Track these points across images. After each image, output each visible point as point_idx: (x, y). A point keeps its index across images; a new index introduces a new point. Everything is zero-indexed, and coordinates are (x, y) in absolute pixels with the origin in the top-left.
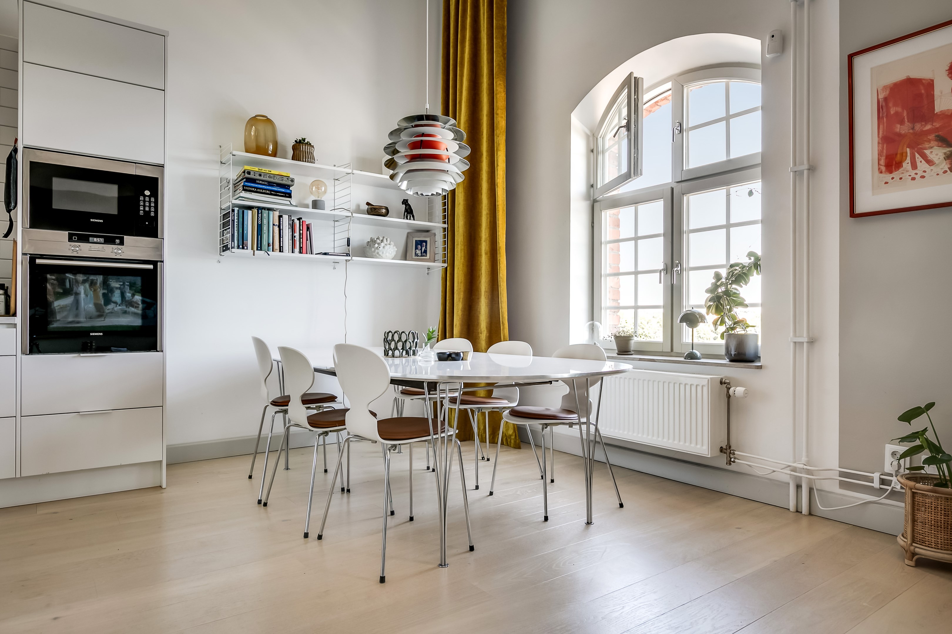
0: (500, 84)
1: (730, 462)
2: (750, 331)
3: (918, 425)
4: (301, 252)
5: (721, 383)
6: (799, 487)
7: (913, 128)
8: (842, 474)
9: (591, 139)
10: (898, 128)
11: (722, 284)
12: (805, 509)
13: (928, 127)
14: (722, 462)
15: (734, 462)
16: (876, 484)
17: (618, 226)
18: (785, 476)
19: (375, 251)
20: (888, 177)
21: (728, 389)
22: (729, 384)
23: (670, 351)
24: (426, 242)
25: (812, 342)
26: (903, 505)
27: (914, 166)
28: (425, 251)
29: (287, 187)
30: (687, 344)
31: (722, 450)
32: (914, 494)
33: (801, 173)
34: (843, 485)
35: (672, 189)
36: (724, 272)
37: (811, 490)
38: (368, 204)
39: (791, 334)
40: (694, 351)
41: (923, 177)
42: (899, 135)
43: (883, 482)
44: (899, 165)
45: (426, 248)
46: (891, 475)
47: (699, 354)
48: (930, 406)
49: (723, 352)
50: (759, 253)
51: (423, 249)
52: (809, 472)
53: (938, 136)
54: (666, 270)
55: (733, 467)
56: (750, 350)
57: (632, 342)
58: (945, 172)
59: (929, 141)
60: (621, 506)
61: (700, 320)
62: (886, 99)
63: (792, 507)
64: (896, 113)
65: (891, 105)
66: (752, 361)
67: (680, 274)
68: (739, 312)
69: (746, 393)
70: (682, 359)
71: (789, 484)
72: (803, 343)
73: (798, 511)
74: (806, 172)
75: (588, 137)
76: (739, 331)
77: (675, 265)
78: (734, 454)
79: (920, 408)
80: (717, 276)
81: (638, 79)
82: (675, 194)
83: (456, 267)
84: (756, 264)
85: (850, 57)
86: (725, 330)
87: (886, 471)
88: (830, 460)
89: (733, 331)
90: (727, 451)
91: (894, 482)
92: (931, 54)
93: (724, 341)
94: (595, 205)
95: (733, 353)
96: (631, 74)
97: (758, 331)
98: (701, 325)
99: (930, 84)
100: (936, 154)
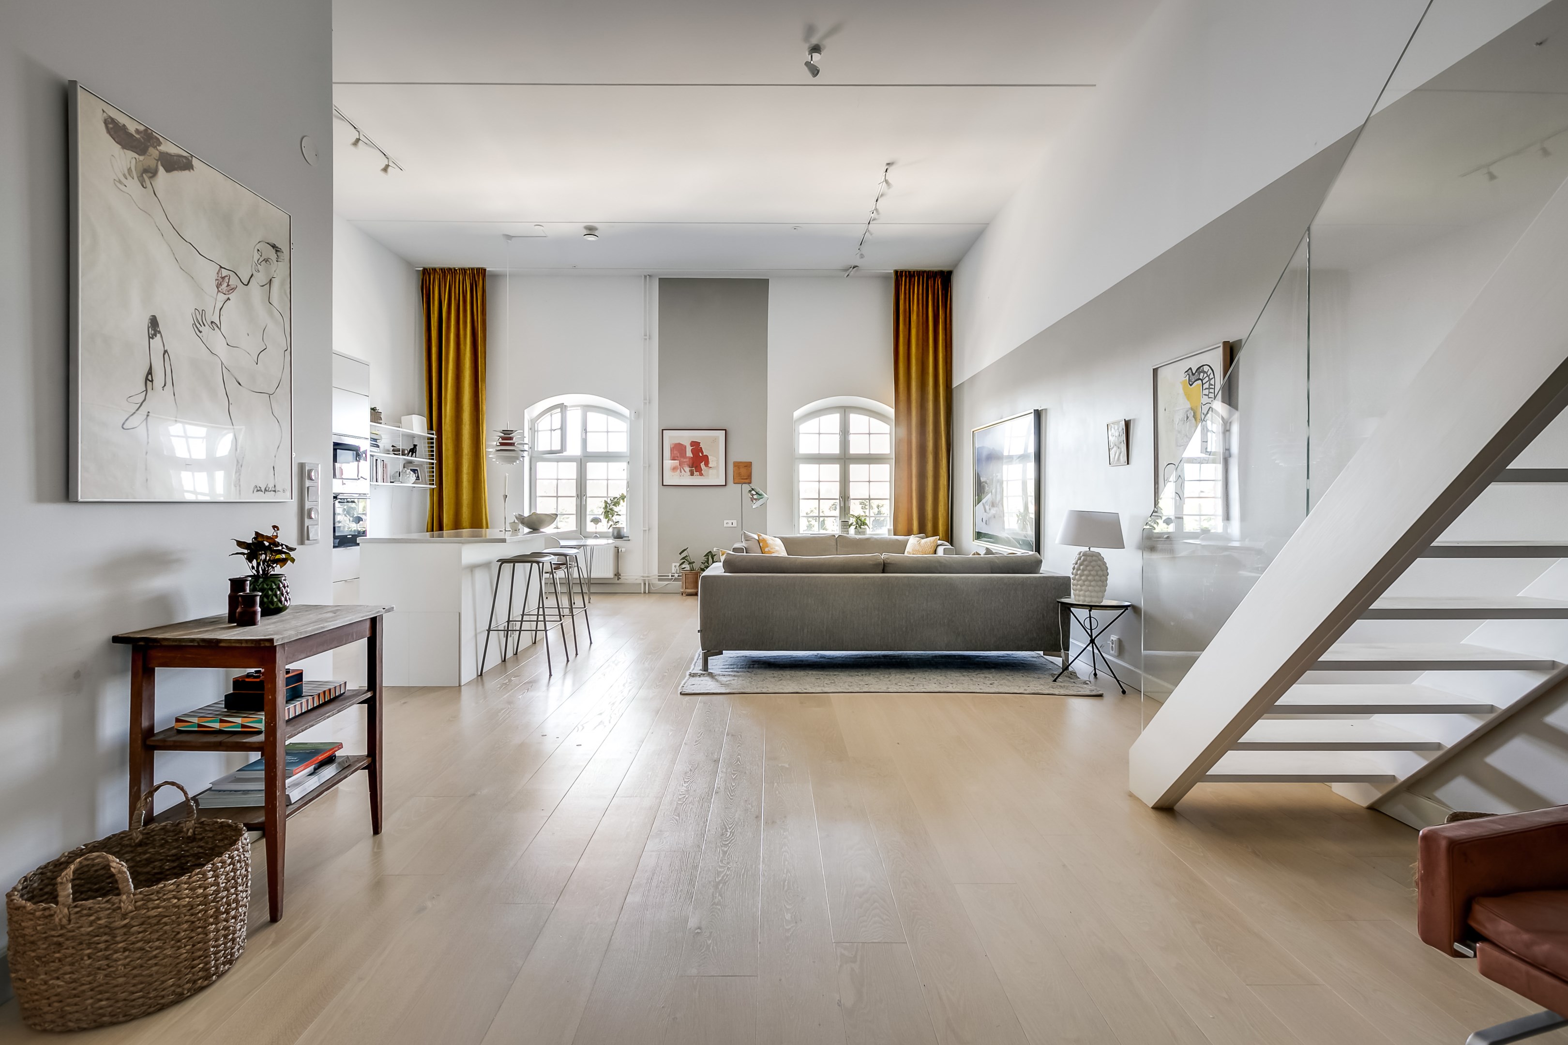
1: (618, 580)
3: (684, 555)
4: (383, 482)
5: (614, 547)
6: (645, 584)
8: (659, 576)
9: (534, 422)
11: (608, 506)
12: (647, 592)
13: (685, 460)
14: (614, 579)
15: (620, 578)
16: (670, 577)
18: (640, 580)
19: (407, 478)
20: (673, 474)
21: (618, 550)
22: (617, 547)
23: (580, 535)
24: (417, 470)
25: (649, 530)
26: (679, 581)
27: (681, 472)
28: (418, 477)
29: (375, 440)
30: (591, 532)
31: (615, 575)
33: (646, 467)
34: (659, 580)
35: (581, 459)
36: (609, 500)
37: (649, 584)
38: (393, 446)
39: (642, 526)
40: (596, 535)
43: (672, 576)
47: (598, 536)
48: (687, 548)
49: (611, 535)
50: (625, 493)
51: (417, 474)
52: (648, 577)
54: (577, 497)
55: (620, 581)
56: (622, 534)
58: (690, 475)
61: (599, 521)
62: (673, 448)
63: (642, 592)
65: (674, 450)
66: (622, 538)
67: (586, 500)
68: (616, 518)
69: (626, 550)
71: (641, 584)
72: (644, 531)
73: (645, 593)
75: (529, 421)
76: (618, 526)
77: (582, 495)
78: (620, 575)
79: (684, 551)
80: (606, 502)
81: (565, 406)
82: (583, 461)
83: (445, 488)
84: (623, 497)
85: (663, 430)
86: (611, 526)
87: (673, 572)
88: (655, 572)
89: (615, 526)
90: (617, 575)
91: (676, 575)
92: (685, 438)
93: (611, 530)
94: (532, 459)
95: (615, 535)
96: (563, 403)
97: (624, 525)
98: (600, 523)
99: (686, 447)
100: (687, 469)
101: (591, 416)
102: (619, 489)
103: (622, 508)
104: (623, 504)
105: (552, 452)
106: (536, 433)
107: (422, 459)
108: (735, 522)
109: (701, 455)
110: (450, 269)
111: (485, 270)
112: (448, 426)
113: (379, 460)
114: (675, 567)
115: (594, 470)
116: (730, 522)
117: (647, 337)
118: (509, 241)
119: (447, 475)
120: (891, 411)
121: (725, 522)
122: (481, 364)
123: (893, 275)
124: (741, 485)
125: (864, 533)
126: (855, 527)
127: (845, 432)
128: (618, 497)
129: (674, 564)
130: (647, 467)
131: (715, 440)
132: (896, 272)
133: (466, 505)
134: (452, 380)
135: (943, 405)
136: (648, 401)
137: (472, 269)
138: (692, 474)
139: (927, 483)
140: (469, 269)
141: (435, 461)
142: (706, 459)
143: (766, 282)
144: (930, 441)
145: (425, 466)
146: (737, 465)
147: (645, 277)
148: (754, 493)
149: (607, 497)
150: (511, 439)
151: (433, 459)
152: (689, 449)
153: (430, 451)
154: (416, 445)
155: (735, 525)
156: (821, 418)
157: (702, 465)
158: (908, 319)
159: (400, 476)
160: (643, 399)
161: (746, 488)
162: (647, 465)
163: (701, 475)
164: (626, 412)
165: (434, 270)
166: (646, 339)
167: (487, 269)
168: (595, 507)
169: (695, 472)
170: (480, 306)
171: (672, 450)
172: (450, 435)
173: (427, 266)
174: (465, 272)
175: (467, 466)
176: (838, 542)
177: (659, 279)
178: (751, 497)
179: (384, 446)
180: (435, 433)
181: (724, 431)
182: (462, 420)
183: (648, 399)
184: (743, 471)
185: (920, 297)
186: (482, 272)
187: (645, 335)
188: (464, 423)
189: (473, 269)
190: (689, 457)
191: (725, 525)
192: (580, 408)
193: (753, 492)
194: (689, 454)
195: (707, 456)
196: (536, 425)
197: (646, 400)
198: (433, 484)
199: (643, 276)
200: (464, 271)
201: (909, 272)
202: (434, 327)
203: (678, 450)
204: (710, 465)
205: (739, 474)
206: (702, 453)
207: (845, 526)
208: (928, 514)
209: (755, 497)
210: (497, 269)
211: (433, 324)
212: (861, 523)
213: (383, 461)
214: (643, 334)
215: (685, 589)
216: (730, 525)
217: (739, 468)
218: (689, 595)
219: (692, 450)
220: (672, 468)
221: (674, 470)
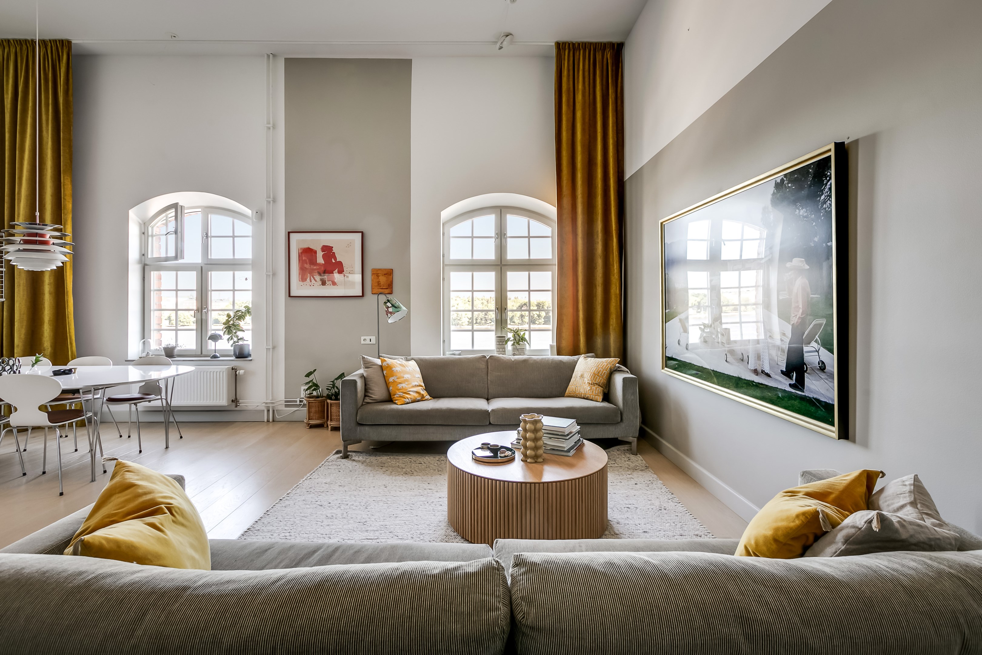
0: (67, 179)
1: (236, 407)
2: (245, 342)
3: (310, 378)
5: (232, 369)
6: (268, 411)
7: (310, 267)
8: (286, 402)
9: (143, 226)
10: (305, 265)
11: (231, 320)
13: (315, 268)
14: (233, 408)
15: (239, 405)
16: (298, 403)
17: (161, 279)
18: (263, 407)
20: (302, 283)
21: (236, 372)
22: (236, 369)
23: (200, 354)
25: (274, 348)
26: (306, 409)
27: (311, 281)
30: (211, 350)
31: (232, 401)
32: (309, 403)
33: (269, 275)
34: (286, 406)
35: (202, 267)
36: (232, 314)
37: (273, 411)
39: (265, 344)
40: (216, 354)
41: (313, 286)
42: (306, 268)
43: (301, 401)
44: (306, 280)
46: (303, 398)
47: (218, 355)
48: (315, 370)
49: (232, 353)
50: (250, 306)
52: (272, 403)
53: (318, 272)
54: (198, 310)
55: (238, 408)
56: (246, 352)
57: (176, 350)
58: (320, 285)
59: (315, 273)
60: (181, 437)
61: (219, 338)
62: (301, 253)
63: (265, 420)
64: (305, 260)
65: (303, 256)
66: (247, 357)
67: (207, 313)
68: (240, 334)
69: (245, 373)
70: (209, 358)
71: (264, 410)
72: (270, 349)
73: (268, 421)
74: (271, 276)
75: (140, 224)
76: (241, 343)
77: (203, 308)
78: (239, 402)
79: (311, 372)
80: (229, 316)
81: (182, 206)
82: (204, 269)
83: (17, 301)
84: (248, 311)
85: (289, 233)
86: (233, 343)
87: (302, 397)
88: (281, 396)
89: (238, 343)
90: (235, 401)
91: (304, 401)
92: (316, 241)
93: (232, 348)
94: (146, 267)
95: (237, 354)
96: (177, 203)
97: (250, 343)
98: (220, 340)
99: (315, 252)
100: (318, 278)
101: (214, 218)
102: (245, 300)
103: (247, 323)
104: (248, 318)
105: (167, 259)
106: (150, 239)
108: (373, 338)
109: (333, 261)
110: (29, 41)
111: (70, 42)
114: (303, 393)
116: (368, 338)
119: (19, 286)
120: (552, 210)
121: (362, 338)
122: (63, 153)
123: (554, 50)
124: (379, 296)
125: (521, 351)
126: (512, 342)
127: (501, 235)
128: (244, 310)
129: (301, 389)
131: (350, 244)
132: (558, 44)
133: (47, 322)
134: (28, 172)
135: (615, 199)
136: (273, 200)
137: (54, 41)
138: (323, 283)
139: (596, 292)
140: (50, 41)
141: (4, 270)
142: (339, 266)
143: (409, 62)
144: (598, 243)
146: (376, 273)
147: (269, 56)
148: (391, 305)
149: (231, 310)
152: (320, 254)
155: (374, 341)
156: (474, 219)
157: (335, 273)
158: (572, 100)
160: (265, 197)
161: (383, 298)
162: (271, 274)
163: (334, 284)
164: (248, 212)
165: (9, 42)
166: (269, 127)
167: (73, 42)
168: (217, 322)
169: (326, 281)
170: (64, 85)
171: (300, 255)
174: (47, 44)
176: (489, 364)
177: (285, 58)
178: (386, 310)
181: (361, 233)
183: (271, 196)
184: (383, 279)
185: (587, 74)
186: (66, 45)
187: (268, 123)
189: (56, 41)
190: (319, 264)
191: (362, 342)
192: (200, 210)
193: (389, 305)
194: (320, 260)
195: (340, 263)
196: (150, 229)
197: (270, 198)
199: (266, 56)
201: (573, 44)
202: (8, 109)
203: (307, 255)
204: (344, 272)
205: (379, 283)
206: (335, 259)
207: (501, 342)
209: (390, 310)
210: (85, 42)
211: (7, 106)
212: (519, 339)
214: (266, 123)
215: (309, 420)
216: (368, 342)
217: (378, 276)
218: (312, 427)
219: (323, 256)
220: (300, 276)
221: (303, 279)
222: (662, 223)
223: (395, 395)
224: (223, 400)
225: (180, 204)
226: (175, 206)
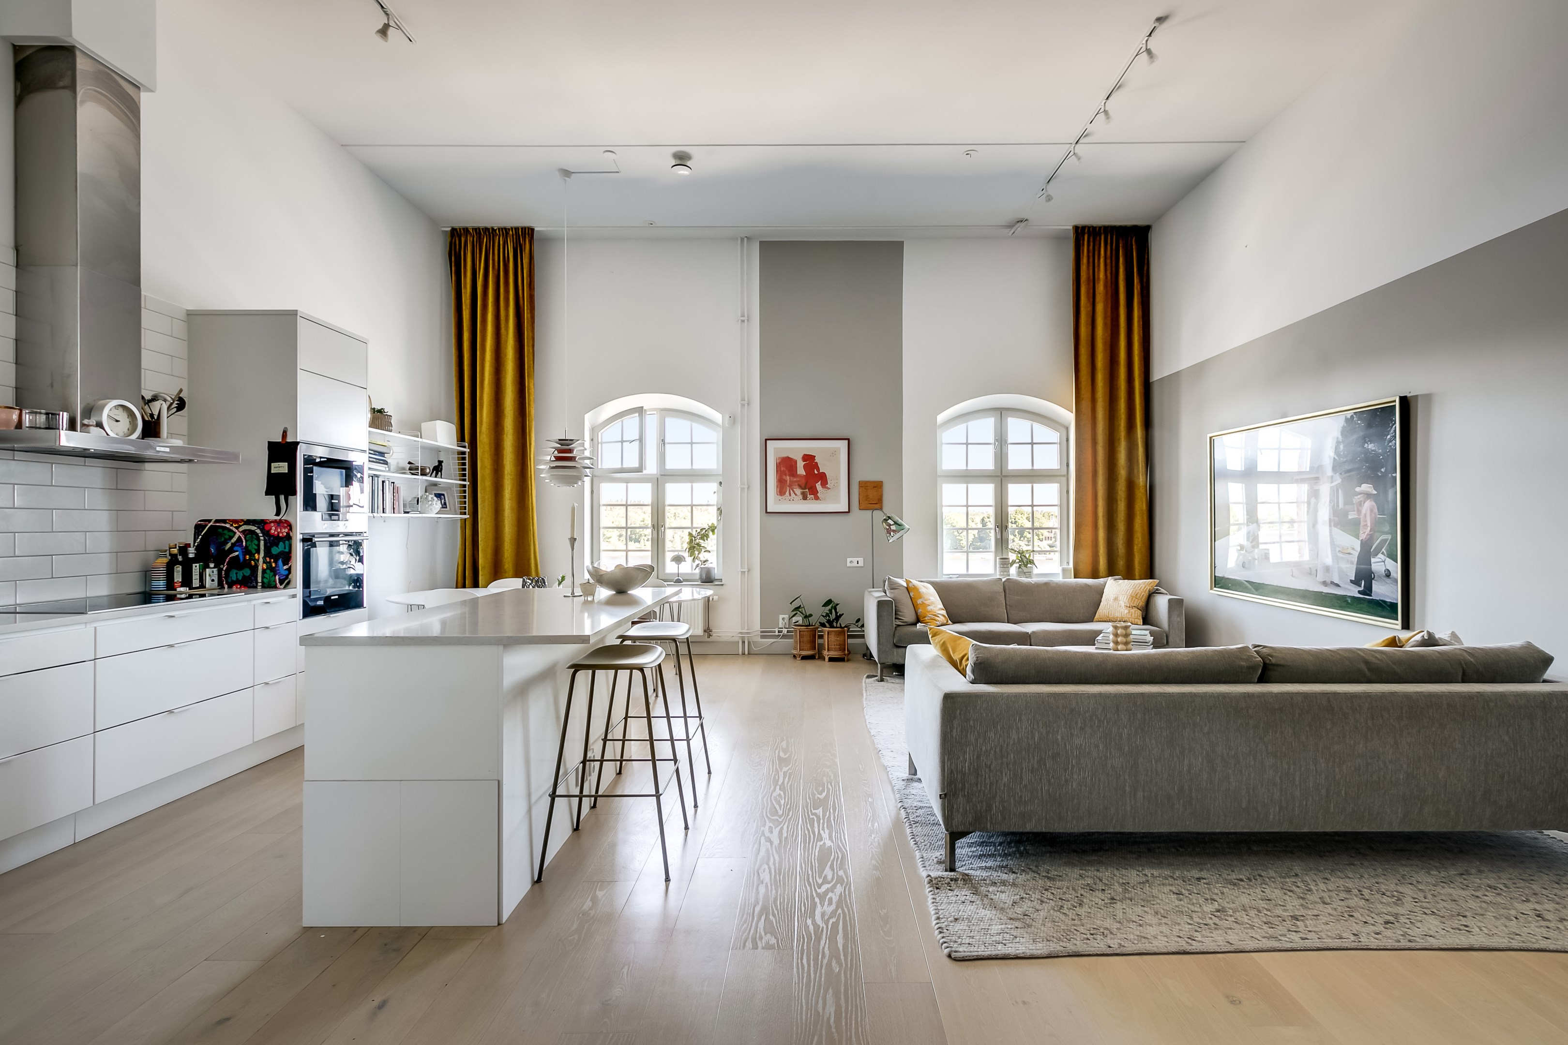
1: (709, 637)
2: (711, 565)
3: (796, 604)
4: (394, 513)
6: (744, 642)
8: (762, 632)
9: (591, 431)
11: (694, 539)
12: (746, 652)
13: (795, 479)
15: (712, 636)
16: (777, 633)
18: (737, 638)
19: (429, 507)
20: (780, 497)
21: (709, 599)
24: (443, 495)
25: (748, 571)
26: (791, 639)
27: (790, 495)
28: (445, 504)
29: (382, 454)
30: (672, 574)
31: (705, 631)
32: (797, 634)
33: (744, 488)
34: (762, 637)
35: (659, 479)
36: (695, 533)
37: (749, 643)
38: (410, 463)
39: (740, 567)
40: (678, 578)
43: (779, 632)
44: (785, 493)
45: (445, 500)
46: (785, 628)
47: (681, 579)
48: (801, 596)
49: (698, 577)
50: (715, 523)
51: (443, 501)
52: (748, 633)
54: (653, 528)
55: (711, 639)
56: (713, 576)
58: (801, 499)
59: (795, 485)
61: (682, 560)
62: (780, 463)
63: (740, 653)
66: (712, 582)
67: (663, 531)
68: (703, 556)
69: (718, 599)
70: (672, 583)
71: (739, 642)
72: (745, 571)
73: (743, 654)
76: (705, 566)
77: (660, 526)
78: (713, 631)
79: (797, 597)
80: (690, 534)
81: (644, 410)
82: (659, 482)
83: (481, 519)
84: (713, 529)
85: (766, 440)
86: (697, 566)
87: (780, 627)
88: (757, 626)
89: (703, 566)
91: (785, 631)
92: (796, 449)
93: (697, 571)
94: (594, 478)
95: (704, 578)
96: (642, 407)
97: (714, 565)
98: (683, 562)
99: (796, 462)
100: (798, 491)
101: (670, 422)
102: (706, 518)
103: (711, 543)
104: (713, 537)
105: (621, 470)
106: (600, 445)
107: (450, 480)
108: (861, 560)
109: (816, 472)
110: (486, 229)
111: (533, 230)
112: (485, 436)
113: (387, 482)
114: (782, 620)
115: (675, 492)
116: (855, 560)
117: (745, 319)
118: (566, 178)
119: (483, 501)
120: (1069, 416)
121: (849, 560)
122: (528, 353)
123: (1071, 234)
124: (871, 512)
125: (1029, 574)
126: (1018, 565)
127: (1001, 442)
128: (707, 527)
129: (781, 617)
130: (746, 489)
131: (835, 453)
132: (1076, 228)
133: (509, 541)
134: (490, 374)
135: (1141, 403)
136: (746, 403)
137: (515, 229)
138: (805, 498)
139: (1117, 507)
140: (512, 228)
141: (467, 483)
142: (823, 478)
143: (900, 245)
144: (1120, 452)
145: (455, 489)
146: (863, 485)
147: (742, 239)
148: (892, 523)
149: (692, 528)
150: (570, 451)
151: (465, 480)
152: (800, 465)
153: (460, 470)
154: (442, 462)
155: (861, 564)
156: (969, 423)
157: (818, 486)
158: (1091, 291)
159: (418, 504)
160: (739, 399)
161: (879, 516)
162: (746, 486)
163: (817, 498)
164: (717, 417)
165: (466, 230)
166: (743, 321)
167: (536, 229)
168: (675, 541)
169: (808, 496)
170: (527, 277)
171: (778, 466)
172: (487, 448)
173: (458, 225)
174: (507, 233)
175: (509, 489)
176: (1007, 588)
177: (760, 242)
178: (888, 527)
179: (398, 463)
180: (467, 445)
181: (847, 441)
182: (503, 429)
183: (746, 399)
184: (873, 493)
185: (1108, 261)
186: (528, 232)
187: (743, 316)
188: (506, 432)
189: (517, 229)
190: (800, 476)
191: (849, 564)
192: (655, 412)
193: (890, 521)
194: (801, 471)
195: (824, 473)
196: (600, 434)
197: (743, 399)
198: (465, 513)
199: (739, 239)
200: (505, 231)
201: (1094, 228)
202: (466, 305)
203: (786, 465)
204: (828, 486)
205: (868, 497)
206: (818, 469)
207: (1004, 564)
208: (1118, 549)
209: (893, 528)
210: (549, 229)
211: (465, 301)
212: (1025, 562)
213: (393, 483)
214: (740, 315)
215: (800, 650)
216: (855, 564)
217: (866, 489)
218: (804, 658)
219: (804, 466)
220: (778, 489)
221: (781, 492)
222: (1211, 438)
223: (925, 617)
224: (698, 629)
225: (644, 408)
226: (640, 410)
